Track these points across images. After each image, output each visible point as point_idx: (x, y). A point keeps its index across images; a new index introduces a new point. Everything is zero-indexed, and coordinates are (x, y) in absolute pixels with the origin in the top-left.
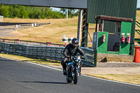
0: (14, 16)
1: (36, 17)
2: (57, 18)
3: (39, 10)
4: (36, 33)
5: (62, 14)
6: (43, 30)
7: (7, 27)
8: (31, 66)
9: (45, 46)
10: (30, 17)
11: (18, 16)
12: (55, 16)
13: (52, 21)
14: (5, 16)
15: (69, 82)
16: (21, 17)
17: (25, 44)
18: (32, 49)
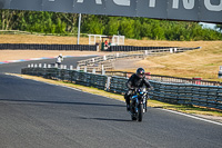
0: (142, 36)
1: (177, 38)
2: (210, 39)
3: (181, 26)
4: (177, 63)
5: (217, 33)
6: (188, 58)
7: (131, 53)
8: (167, 117)
9: (191, 83)
10: (168, 37)
11: (149, 36)
12: (207, 36)
13: (203, 44)
14: (128, 37)
15: (134, 119)
16: (153, 38)
17: (159, 80)
18: (170, 88)
